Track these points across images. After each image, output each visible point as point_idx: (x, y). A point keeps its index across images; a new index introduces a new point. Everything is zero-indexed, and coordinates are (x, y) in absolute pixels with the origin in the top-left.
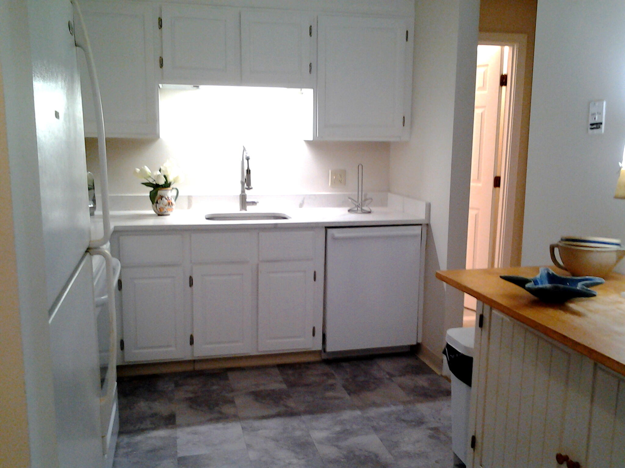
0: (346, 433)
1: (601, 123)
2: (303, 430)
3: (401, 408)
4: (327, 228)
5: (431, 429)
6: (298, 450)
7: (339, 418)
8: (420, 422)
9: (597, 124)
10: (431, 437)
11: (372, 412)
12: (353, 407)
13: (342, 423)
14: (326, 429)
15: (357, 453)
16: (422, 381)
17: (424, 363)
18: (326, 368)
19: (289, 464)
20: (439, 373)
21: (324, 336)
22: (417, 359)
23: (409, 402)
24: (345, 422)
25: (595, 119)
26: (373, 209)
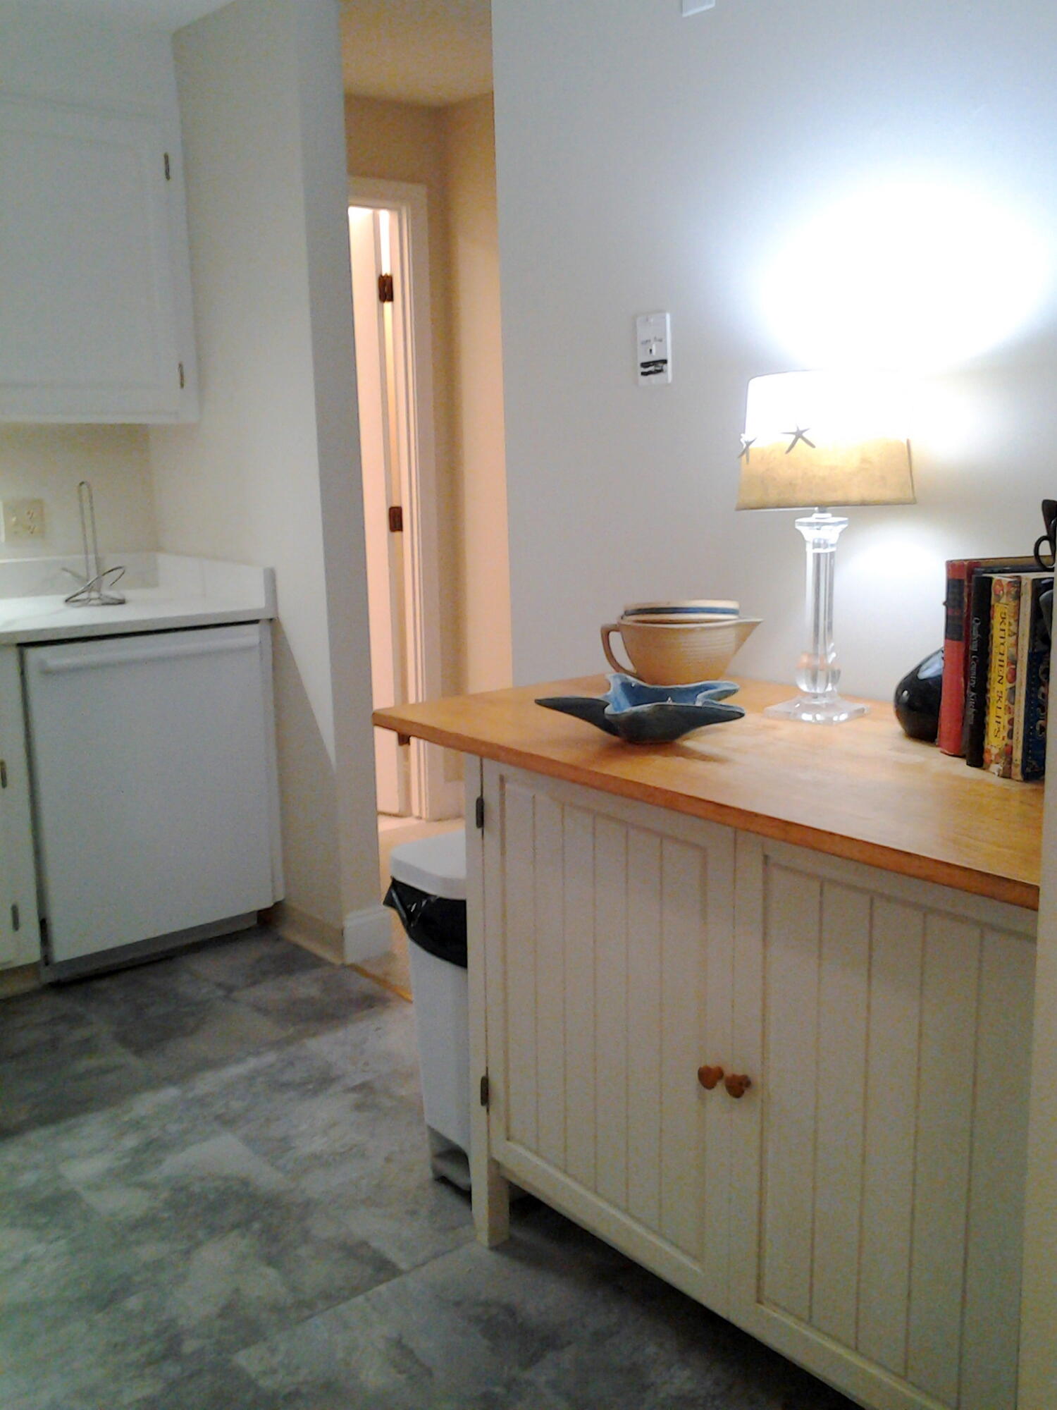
0: (154, 1147)
1: (665, 362)
2: (36, 1167)
3: (270, 1057)
4: (23, 645)
5: (354, 1089)
6: (42, 1220)
7: (126, 1118)
8: (323, 1081)
9: (655, 363)
10: (359, 1107)
11: (206, 1083)
12: (154, 1083)
13: (137, 1125)
14: (101, 1150)
15: (196, 1188)
16: (305, 987)
17: (298, 947)
18: (63, 1004)
19: (26, 1260)
20: (338, 962)
21: (44, 924)
22: (279, 939)
23: (289, 1041)
24: (145, 1122)
25: (651, 350)
26: (128, 594)
